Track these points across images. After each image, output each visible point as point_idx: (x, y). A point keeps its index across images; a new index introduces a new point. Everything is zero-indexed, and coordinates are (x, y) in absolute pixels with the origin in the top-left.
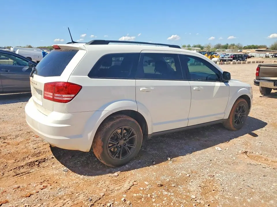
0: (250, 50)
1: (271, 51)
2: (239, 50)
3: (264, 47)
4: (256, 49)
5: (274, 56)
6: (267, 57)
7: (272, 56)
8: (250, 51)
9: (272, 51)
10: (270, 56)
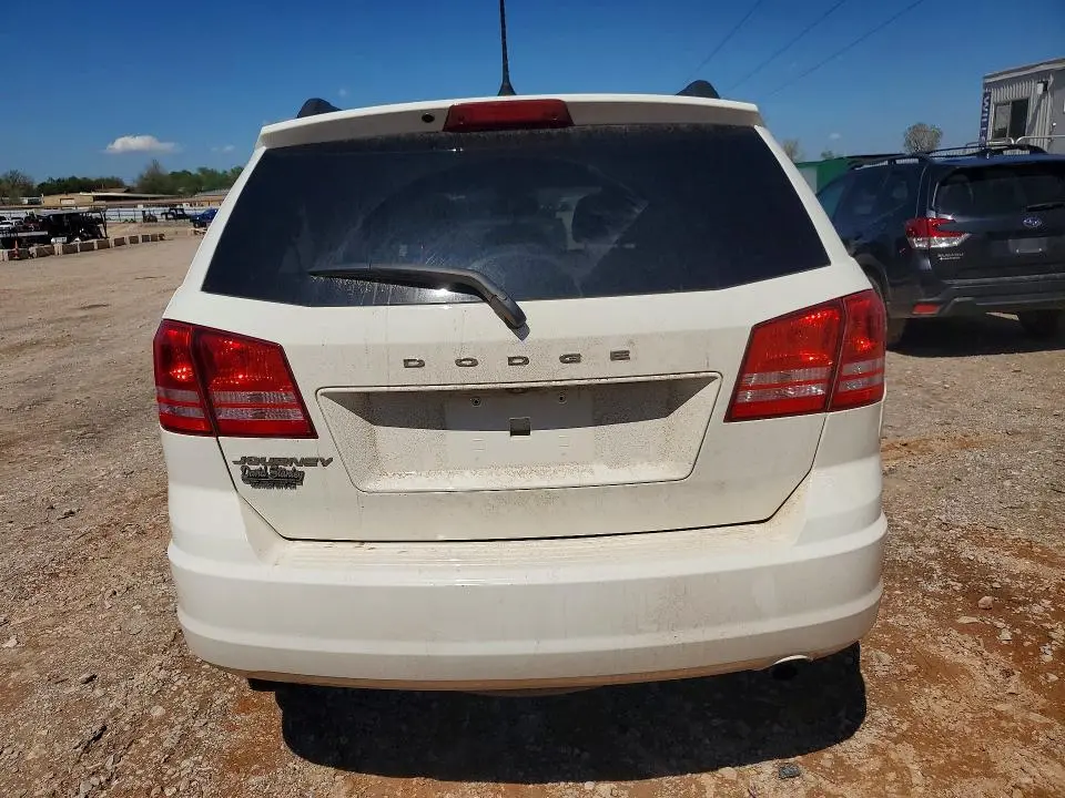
0: (70, 196)
1: (147, 199)
2: (26, 201)
3: (116, 184)
4: (93, 194)
5: (173, 214)
6: (150, 219)
7: (166, 214)
8: (73, 202)
9: (152, 199)
10: (158, 217)
